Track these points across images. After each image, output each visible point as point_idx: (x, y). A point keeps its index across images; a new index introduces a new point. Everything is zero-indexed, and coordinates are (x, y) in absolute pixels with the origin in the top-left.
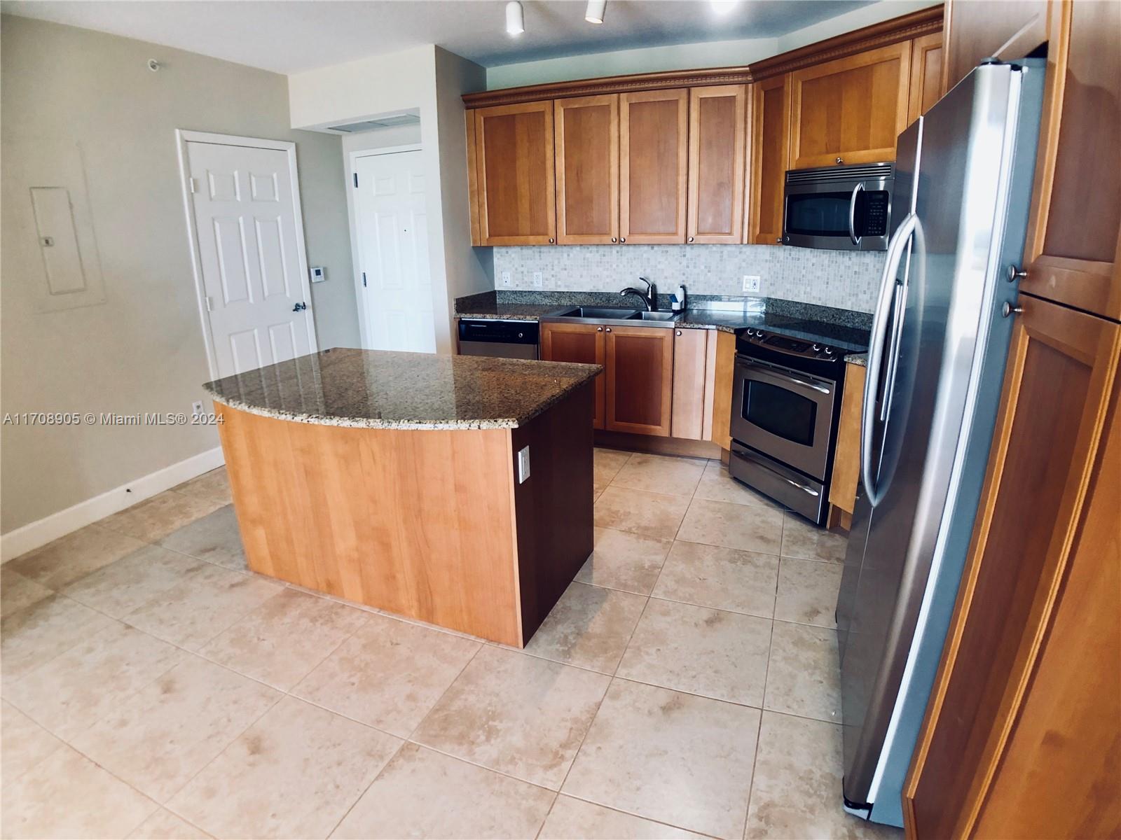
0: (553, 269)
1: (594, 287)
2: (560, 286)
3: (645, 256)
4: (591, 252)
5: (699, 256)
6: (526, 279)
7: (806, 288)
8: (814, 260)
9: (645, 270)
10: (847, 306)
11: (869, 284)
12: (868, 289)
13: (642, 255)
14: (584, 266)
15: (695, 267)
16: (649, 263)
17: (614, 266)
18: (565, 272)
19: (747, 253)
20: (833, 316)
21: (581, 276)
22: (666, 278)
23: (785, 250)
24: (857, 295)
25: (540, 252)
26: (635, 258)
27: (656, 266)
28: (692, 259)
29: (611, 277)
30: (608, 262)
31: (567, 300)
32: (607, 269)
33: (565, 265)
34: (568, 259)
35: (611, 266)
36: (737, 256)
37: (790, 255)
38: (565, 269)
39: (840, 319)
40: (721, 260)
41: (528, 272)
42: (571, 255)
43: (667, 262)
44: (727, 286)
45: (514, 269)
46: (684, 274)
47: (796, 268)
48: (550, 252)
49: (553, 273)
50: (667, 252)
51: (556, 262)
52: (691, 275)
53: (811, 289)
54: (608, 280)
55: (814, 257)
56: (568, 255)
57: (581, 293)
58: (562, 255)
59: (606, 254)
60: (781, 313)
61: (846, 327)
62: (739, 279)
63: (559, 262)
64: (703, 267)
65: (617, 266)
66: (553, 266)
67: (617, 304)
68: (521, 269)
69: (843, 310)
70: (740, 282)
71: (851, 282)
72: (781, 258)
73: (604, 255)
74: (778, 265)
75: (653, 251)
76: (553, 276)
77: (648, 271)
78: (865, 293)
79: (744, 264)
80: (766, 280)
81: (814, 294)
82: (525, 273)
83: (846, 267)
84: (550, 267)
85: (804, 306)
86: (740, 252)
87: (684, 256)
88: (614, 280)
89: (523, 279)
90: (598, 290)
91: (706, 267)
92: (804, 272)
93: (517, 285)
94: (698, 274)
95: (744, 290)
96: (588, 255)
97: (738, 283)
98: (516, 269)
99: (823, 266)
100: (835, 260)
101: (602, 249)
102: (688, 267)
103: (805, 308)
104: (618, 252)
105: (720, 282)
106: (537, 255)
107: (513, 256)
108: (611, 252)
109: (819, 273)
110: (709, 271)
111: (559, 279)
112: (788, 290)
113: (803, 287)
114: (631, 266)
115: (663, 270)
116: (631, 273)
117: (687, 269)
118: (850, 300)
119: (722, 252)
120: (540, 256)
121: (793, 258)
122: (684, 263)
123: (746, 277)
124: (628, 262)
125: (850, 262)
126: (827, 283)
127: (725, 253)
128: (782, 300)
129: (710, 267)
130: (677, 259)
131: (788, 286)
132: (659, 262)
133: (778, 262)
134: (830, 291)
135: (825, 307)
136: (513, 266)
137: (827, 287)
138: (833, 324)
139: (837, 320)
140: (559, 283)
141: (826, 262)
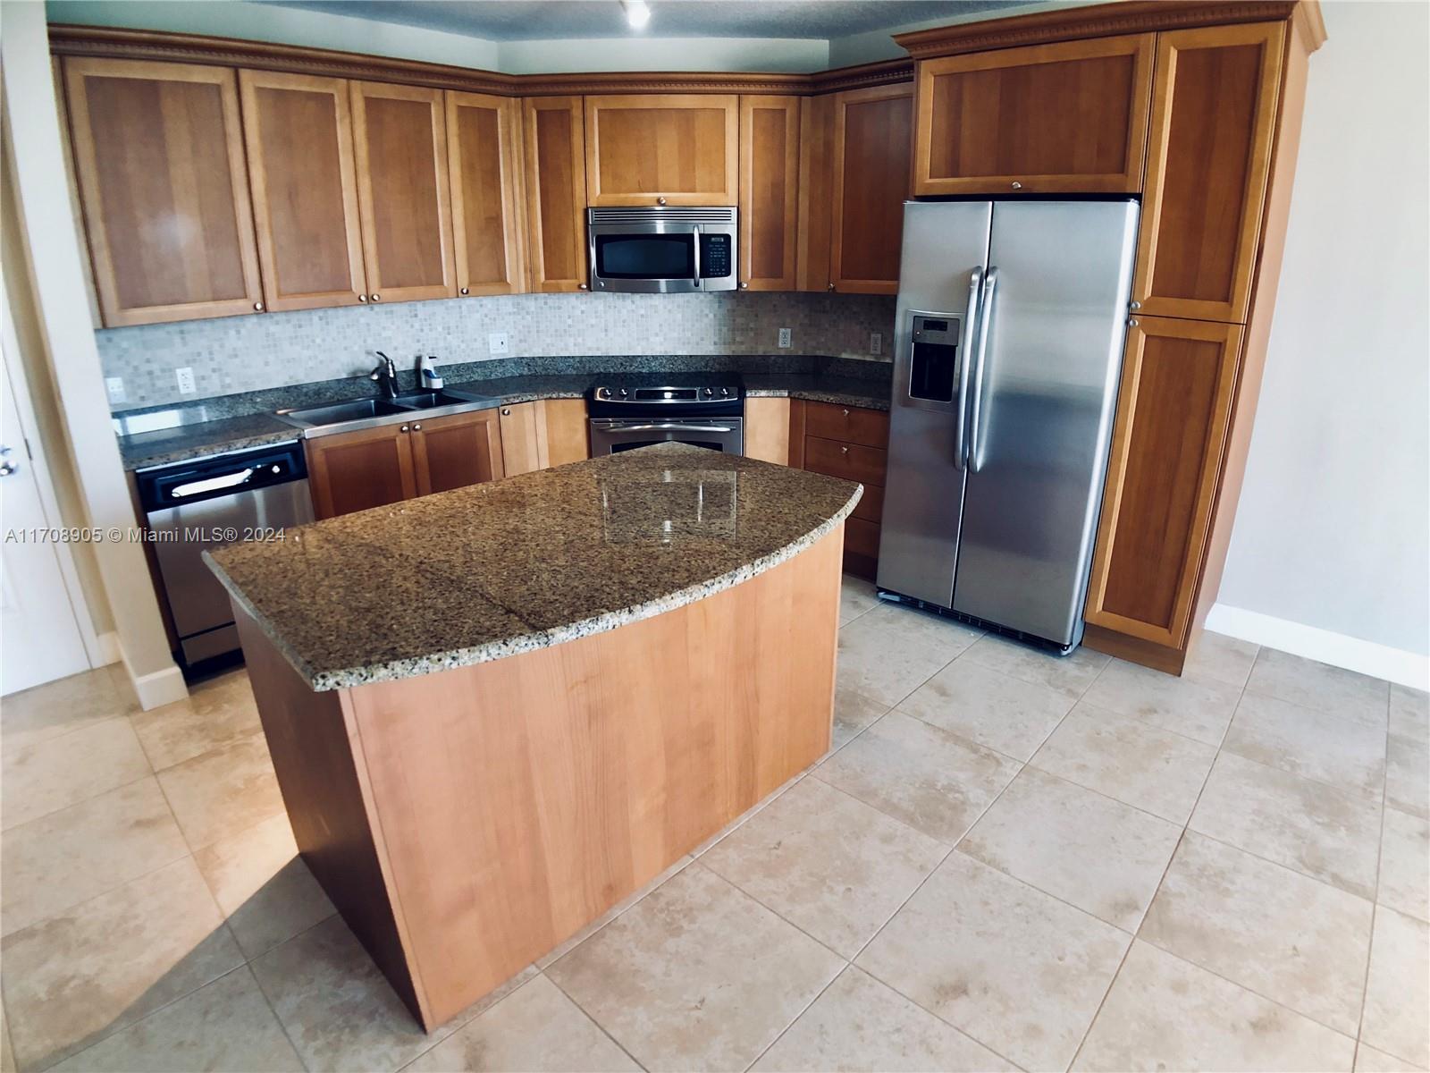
0: (212, 359)
1: (291, 378)
2: (229, 386)
3: (362, 320)
4: (277, 323)
5: (434, 314)
6: (159, 384)
7: (576, 339)
8: (583, 307)
9: (365, 341)
10: (638, 351)
11: (661, 325)
12: (660, 331)
13: (358, 321)
14: (269, 346)
15: (431, 330)
16: (369, 330)
17: (318, 341)
18: (237, 361)
19: (489, 306)
20: (622, 364)
21: (267, 364)
22: (396, 349)
23: (536, 299)
24: (648, 339)
25: (182, 332)
26: (348, 326)
27: (380, 335)
28: (425, 320)
29: (316, 357)
30: (307, 337)
31: (248, 405)
32: (308, 347)
33: (234, 349)
34: (239, 339)
35: (313, 341)
36: (478, 311)
37: (546, 303)
38: (236, 356)
39: (631, 366)
40: (461, 317)
41: (163, 371)
42: (243, 331)
43: (394, 327)
44: (472, 350)
45: (130, 370)
46: (418, 341)
47: (558, 318)
48: (201, 331)
49: (213, 365)
50: (392, 312)
51: (216, 346)
52: (427, 340)
53: (583, 340)
54: (311, 364)
55: (581, 303)
56: (238, 332)
57: (270, 390)
58: (226, 333)
59: (303, 323)
60: (543, 373)
61: (641, 372)
62: (484, 339)
63: (222, 346)
64: (440, 329)
65: (324, 340)
66: (211, 353)
67: (333, 398)
68: (145, 368)
69: (634, 356)
70: (486, 343)
71: (637, 326)
72: (533, 309)
73: (300, 326)
74: (529, 317)
75: (372, 313)
76: (214, 371)
77: (370, 341)
78: (657, 335)
79: (487, 320)
80: (512, 337)
81: (589, 344)
82: (157, 373)
83: (628, 311)
84: (205, 355)
85: (577, 360)
86: (481, 306)
87: (416, 316)
88: (321, 362)
89: (153, 385)
90: (297, 381)
91: (443, 328)
92: (570, 322)
93: (143, 398)
94: (436, 339)
95: (492, 352)
96: (273, 329)
97: (484, 344)
98: (136, 368)
99: (596, 312)
100: (613, 304)
101: (295, 318)
102: (422, 330)
103: (580, 362)
104: (321, 319)
105: (463, 346)
106: (177, 339)
107: (125, 345)
108: (311, 320)
109: (593, 321)
110: (449, 334)
111: (227, 375)
112: (548, 345)
113: (572, 339)
114: (345, 338)
115: (390, 338)
116: (346, 349)
117: (422, 334)
118: (638, 344)
119: (460, 307)
120: (183, 339)
121: (550, 307)
122: (417, 326)
123: (491, 335)
124: (339, 332)
125: (634, 306)
126: (606, 330)
127: (464, 307)
128: (543, 358)
129: (449, 328)
130: (407, 322)
131: (549, 340)
132: (384, 328)
133: (528, 313)
134: (611, 339)
135: (609, 357)
136: (128, 363)
137: (606, 335)
138: (623, 373)
139: (628, 368)
140: (228, 380)
141: (601, 308)
